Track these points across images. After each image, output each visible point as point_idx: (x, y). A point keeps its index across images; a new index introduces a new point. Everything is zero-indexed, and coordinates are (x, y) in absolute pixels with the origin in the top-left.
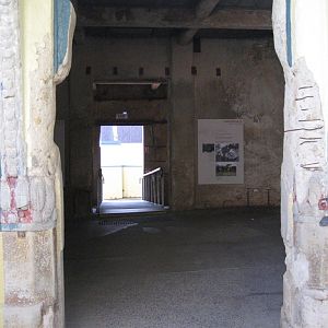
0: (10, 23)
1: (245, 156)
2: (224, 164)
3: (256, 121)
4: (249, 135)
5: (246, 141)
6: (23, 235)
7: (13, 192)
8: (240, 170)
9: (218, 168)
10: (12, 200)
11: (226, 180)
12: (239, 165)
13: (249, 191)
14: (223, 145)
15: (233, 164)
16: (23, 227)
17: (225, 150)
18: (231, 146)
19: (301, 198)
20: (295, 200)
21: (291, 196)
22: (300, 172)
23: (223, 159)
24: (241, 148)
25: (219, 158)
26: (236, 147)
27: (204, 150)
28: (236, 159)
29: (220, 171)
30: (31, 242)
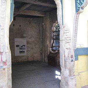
0: (4, 8)
1: (27, 48)
2: (21, 50)
3: (29, 39)
4: (28, 43)
5: (27, 44)
6: (4, 69)
7: (2, 57)
8: (26, 52)
9: (20, 51)
10: (1, 59)
11: (22, 54)
12: (25, 50)
13: (28, 57)
14: (21, 45)
15: (24, 50)
16: (4, 67)
17: (22, 46)
18: (23, 46)
19: (66, 56)
20: (65, 56)
21: (63, 56)
22: (66, 50)
23: (21, 49)
24: (26, 46)
25: (20, 49)
26: (24, 46)
27: (16, 47)
28: (25, 49)
29: (20, 52)
30: (6, 71)
